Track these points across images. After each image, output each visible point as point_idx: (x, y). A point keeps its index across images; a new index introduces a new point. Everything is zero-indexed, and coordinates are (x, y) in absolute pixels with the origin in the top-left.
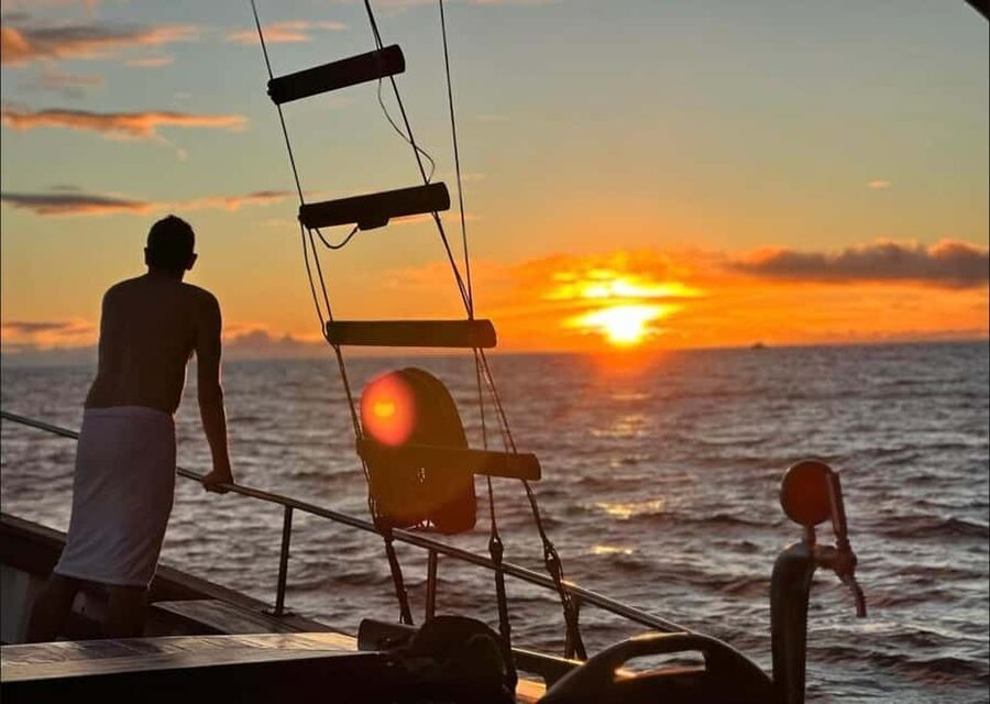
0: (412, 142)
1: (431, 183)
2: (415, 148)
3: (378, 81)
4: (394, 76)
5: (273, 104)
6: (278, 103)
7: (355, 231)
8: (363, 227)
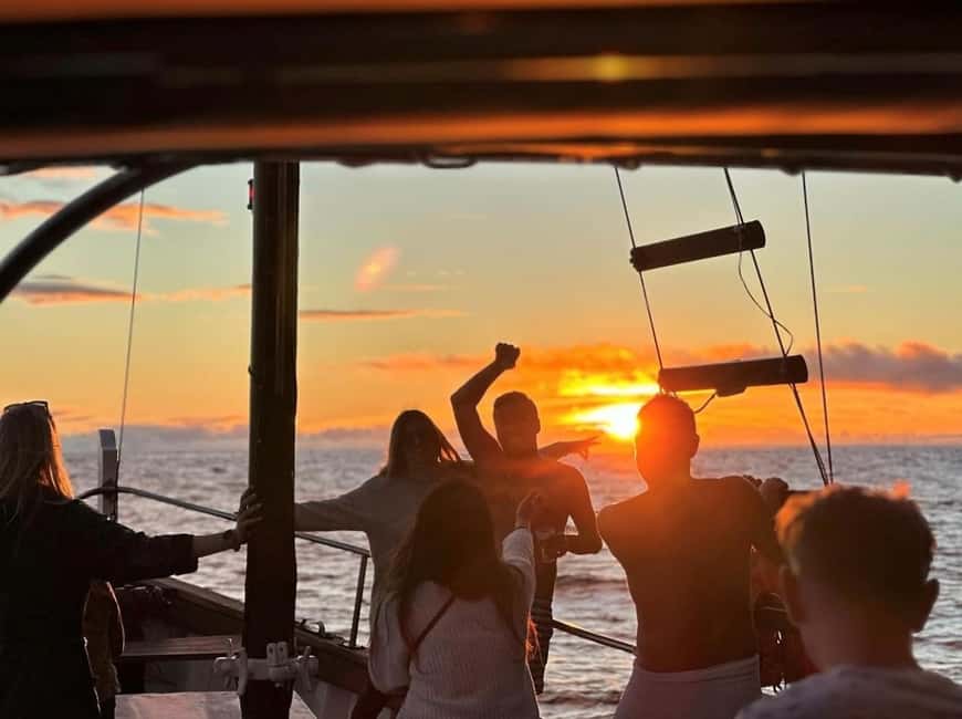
0: (772, 317)
1: (790, 354)
2: (774, 321)
3: (738, 254)
4: (754, 251)
5: (634, 270)
6: (640, 270)
7: (713, 397)
8: (722, 393)
